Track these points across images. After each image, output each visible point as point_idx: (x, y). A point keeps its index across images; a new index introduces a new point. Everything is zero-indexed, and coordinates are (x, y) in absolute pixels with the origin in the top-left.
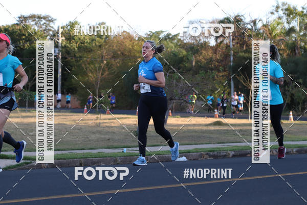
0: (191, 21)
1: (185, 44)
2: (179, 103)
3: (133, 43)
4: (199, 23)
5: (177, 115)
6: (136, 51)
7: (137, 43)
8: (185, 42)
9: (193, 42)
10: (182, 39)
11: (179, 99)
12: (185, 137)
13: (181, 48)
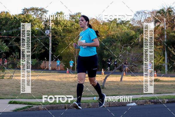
0: (138, 12)
1: (134, 27)
2: (131, 67)
3: (100, 26)
4: (144, 13)
5: (130, 75)
6: (101, 32)
7: (102, 26)
8: (134, 26)
9: (139, 25)
10: (132, 24)
11: (131, 64)
12: (135, 90)
13: (131, 30)
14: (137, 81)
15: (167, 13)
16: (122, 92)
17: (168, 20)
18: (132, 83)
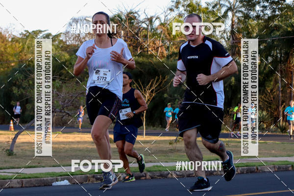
0: (75, 19)
1: (68, 46)
2: (61, 117)
3: (6, 45)
4: (85, 21)
5: (59, 131)
6: (9, 54)
7: (10, 44)
8: (68, 43)
9: (77, 43)
10: (64, 40)
11: (61, 112)
12: (68, 157)
13: (63, 50)
14: (72, 142)
15: (125, 21)
16: (45, 162)
17: (127, 34)
18: (63, 146)
